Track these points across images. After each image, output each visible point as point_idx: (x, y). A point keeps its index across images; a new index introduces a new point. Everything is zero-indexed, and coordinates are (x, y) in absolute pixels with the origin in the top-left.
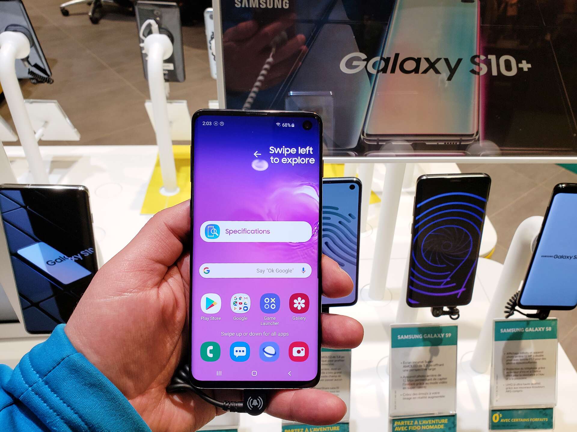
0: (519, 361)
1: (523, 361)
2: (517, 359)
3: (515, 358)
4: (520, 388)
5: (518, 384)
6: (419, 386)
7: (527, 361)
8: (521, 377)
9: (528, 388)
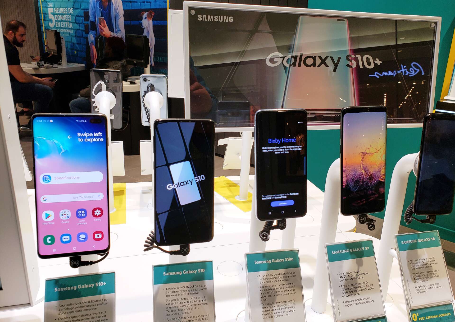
0: (420, 267)
1: (422, 266)
2: (418, 265)
3: (416, 264)
4: (426, 289)
5: (424, 286)
6: (354, 293)
7: (425, 266)
8: (424, 280)
9: (431, 288)
